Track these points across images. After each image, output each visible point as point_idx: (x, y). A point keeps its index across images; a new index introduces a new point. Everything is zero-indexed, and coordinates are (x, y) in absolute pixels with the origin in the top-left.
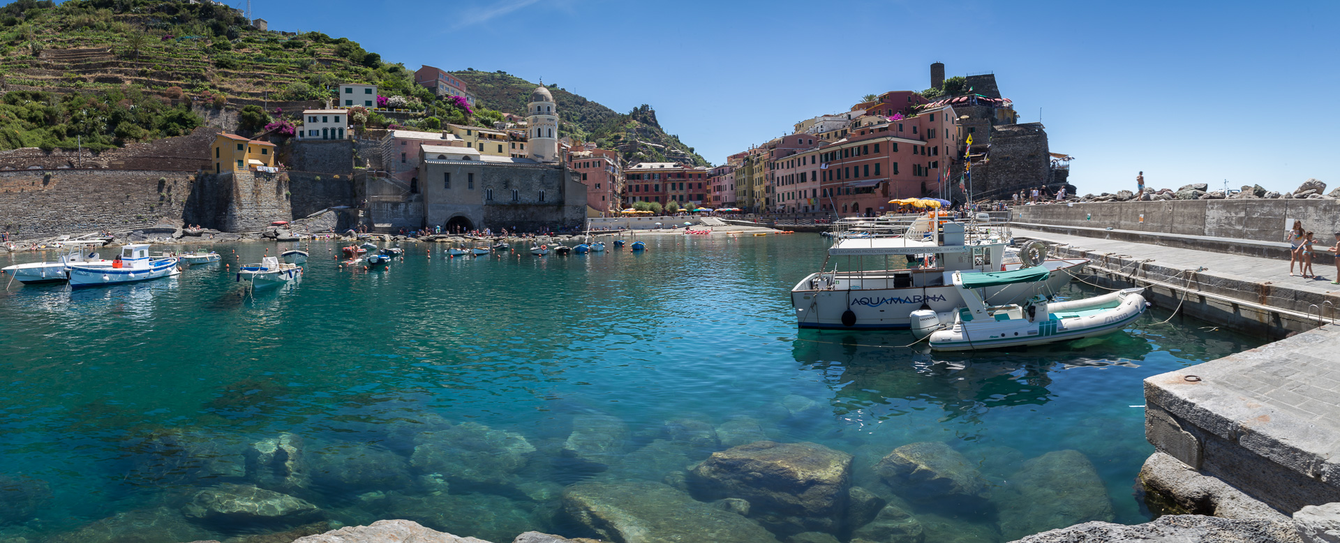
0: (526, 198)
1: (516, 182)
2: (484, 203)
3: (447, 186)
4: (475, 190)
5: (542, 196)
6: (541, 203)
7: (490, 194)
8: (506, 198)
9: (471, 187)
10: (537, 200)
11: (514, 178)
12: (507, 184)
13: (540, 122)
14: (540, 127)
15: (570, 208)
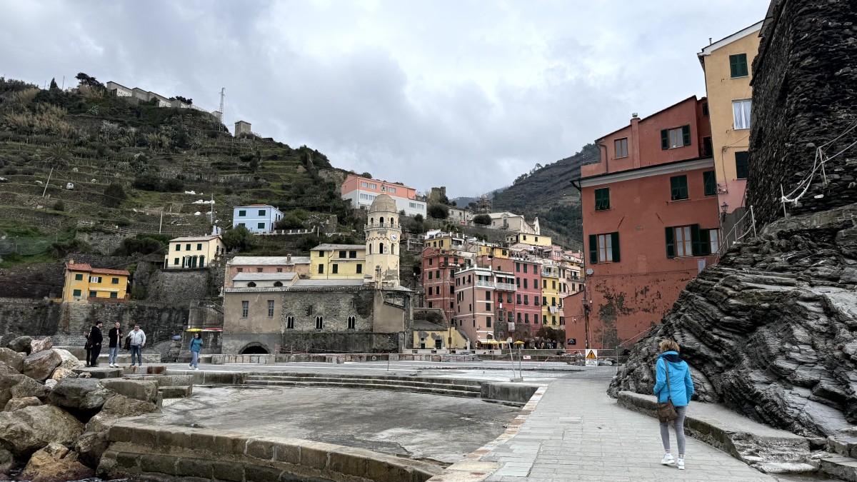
0: (331, 325)
1: (320, 308)
2: (283, 332)
3: (245, 314)
4: (274, 318)
5: (352, 322)
6: (350, 331)
7: (291, 324)
8: (307, 326)
9: (271, 313)
10: (343, 327)
11: (318, 303)
12: (310, 311)
13: (371, 236)
14: (371, 242)
15: (381, 335)
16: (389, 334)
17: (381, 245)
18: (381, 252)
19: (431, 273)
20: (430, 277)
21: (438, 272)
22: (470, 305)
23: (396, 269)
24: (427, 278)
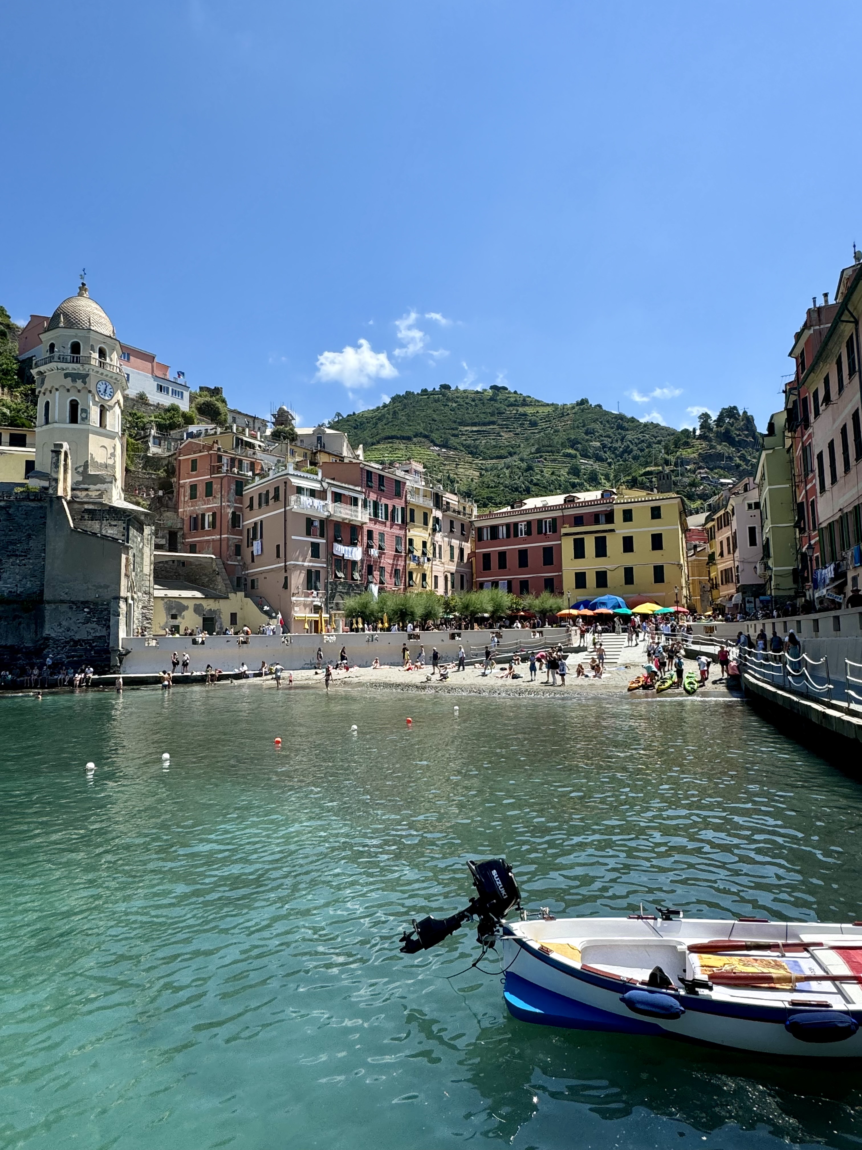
13: (47, 385)
14: (48, 398)
15: (64, 607)
16: (85, 603)
17: (74, 406)
18: (74, 419)
19: (193, 488)
20: (193, 496)
21: (209, 486)
22: (278, 547)
23: (110, 462)
24: (185, 496)
